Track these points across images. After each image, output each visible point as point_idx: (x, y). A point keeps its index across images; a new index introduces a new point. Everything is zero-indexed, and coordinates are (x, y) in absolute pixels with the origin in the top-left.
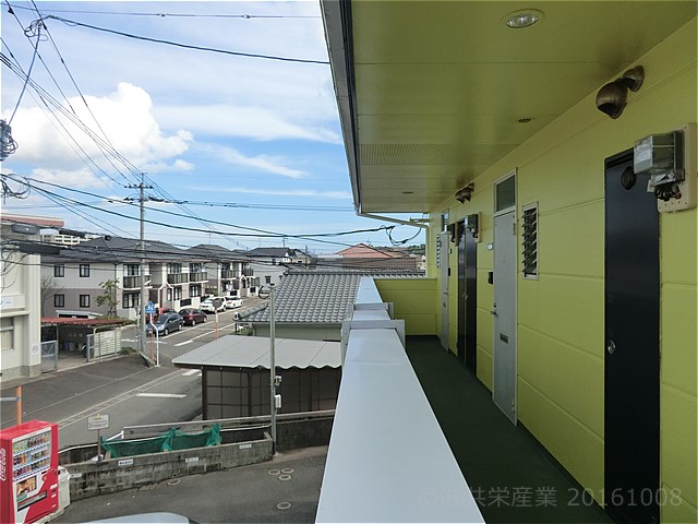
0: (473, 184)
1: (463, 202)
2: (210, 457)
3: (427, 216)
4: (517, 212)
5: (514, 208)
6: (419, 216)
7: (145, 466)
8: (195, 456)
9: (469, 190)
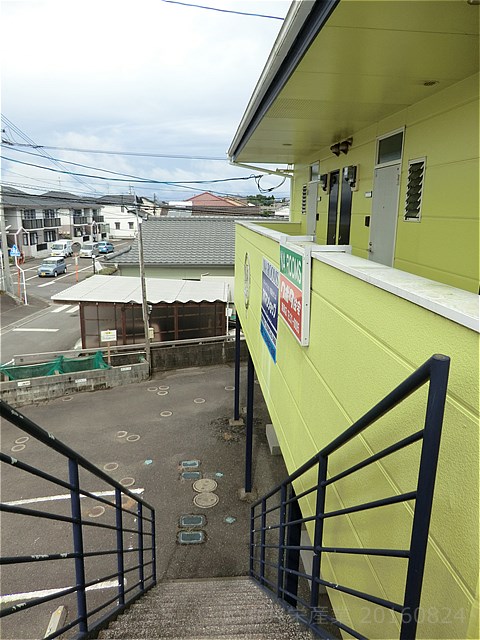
0: (351, 139)
1: (338, 154)
2: (96, 379)
3: (292, 167)
4: (402, 165)
5: (399, 161)
6: (285, 166)
7: (41, 386)
8: (84, 378)
9: (347, 144)
